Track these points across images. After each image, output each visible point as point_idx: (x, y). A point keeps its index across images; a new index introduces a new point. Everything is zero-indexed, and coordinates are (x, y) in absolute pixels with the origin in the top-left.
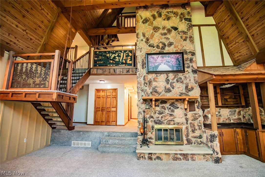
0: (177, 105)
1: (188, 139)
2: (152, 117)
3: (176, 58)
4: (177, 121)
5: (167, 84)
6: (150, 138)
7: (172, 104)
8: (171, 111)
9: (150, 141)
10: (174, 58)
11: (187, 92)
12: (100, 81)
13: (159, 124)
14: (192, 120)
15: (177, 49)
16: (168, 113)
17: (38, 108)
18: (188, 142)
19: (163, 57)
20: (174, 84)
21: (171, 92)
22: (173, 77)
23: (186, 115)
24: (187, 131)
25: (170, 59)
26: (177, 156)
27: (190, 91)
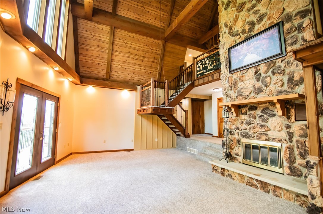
0: (273, 111)
1: (293, 166)
2: (238, 128)
3: (269, 37)
4: (272, 136)
5: (257, 81)
6: (236, 154)
7: (264, 111)
8: (261, 121)
9: (236, 158)
10: (265, 38)
11: (292, 88)
12: (214, 89)
13: (246, 138)
14: (300, 136)
15: (273, 20)
16: (258, 124)
17: (162, 118)
18: (291, 171)
19: (249, 45)
20: (268, 80)
21: (263, 92)
22: (266, 68)
23: (288, 127)
24: (290, 153)
25: (259, 43)
26: (253, 182)
27: (297, 85)
